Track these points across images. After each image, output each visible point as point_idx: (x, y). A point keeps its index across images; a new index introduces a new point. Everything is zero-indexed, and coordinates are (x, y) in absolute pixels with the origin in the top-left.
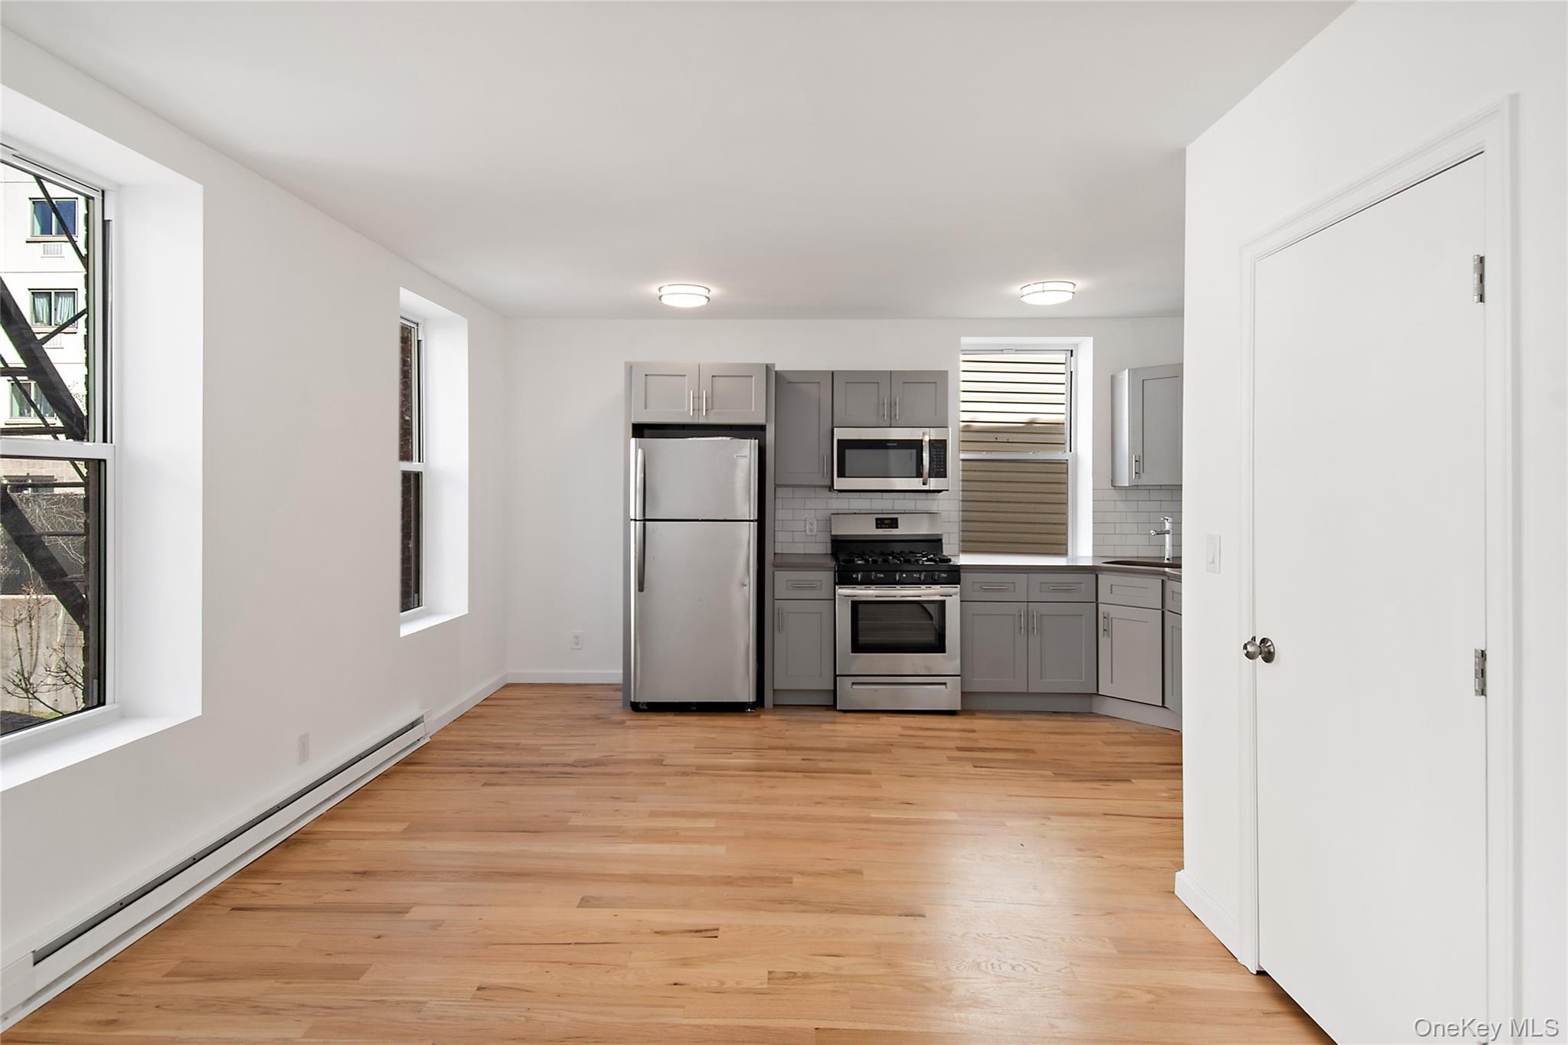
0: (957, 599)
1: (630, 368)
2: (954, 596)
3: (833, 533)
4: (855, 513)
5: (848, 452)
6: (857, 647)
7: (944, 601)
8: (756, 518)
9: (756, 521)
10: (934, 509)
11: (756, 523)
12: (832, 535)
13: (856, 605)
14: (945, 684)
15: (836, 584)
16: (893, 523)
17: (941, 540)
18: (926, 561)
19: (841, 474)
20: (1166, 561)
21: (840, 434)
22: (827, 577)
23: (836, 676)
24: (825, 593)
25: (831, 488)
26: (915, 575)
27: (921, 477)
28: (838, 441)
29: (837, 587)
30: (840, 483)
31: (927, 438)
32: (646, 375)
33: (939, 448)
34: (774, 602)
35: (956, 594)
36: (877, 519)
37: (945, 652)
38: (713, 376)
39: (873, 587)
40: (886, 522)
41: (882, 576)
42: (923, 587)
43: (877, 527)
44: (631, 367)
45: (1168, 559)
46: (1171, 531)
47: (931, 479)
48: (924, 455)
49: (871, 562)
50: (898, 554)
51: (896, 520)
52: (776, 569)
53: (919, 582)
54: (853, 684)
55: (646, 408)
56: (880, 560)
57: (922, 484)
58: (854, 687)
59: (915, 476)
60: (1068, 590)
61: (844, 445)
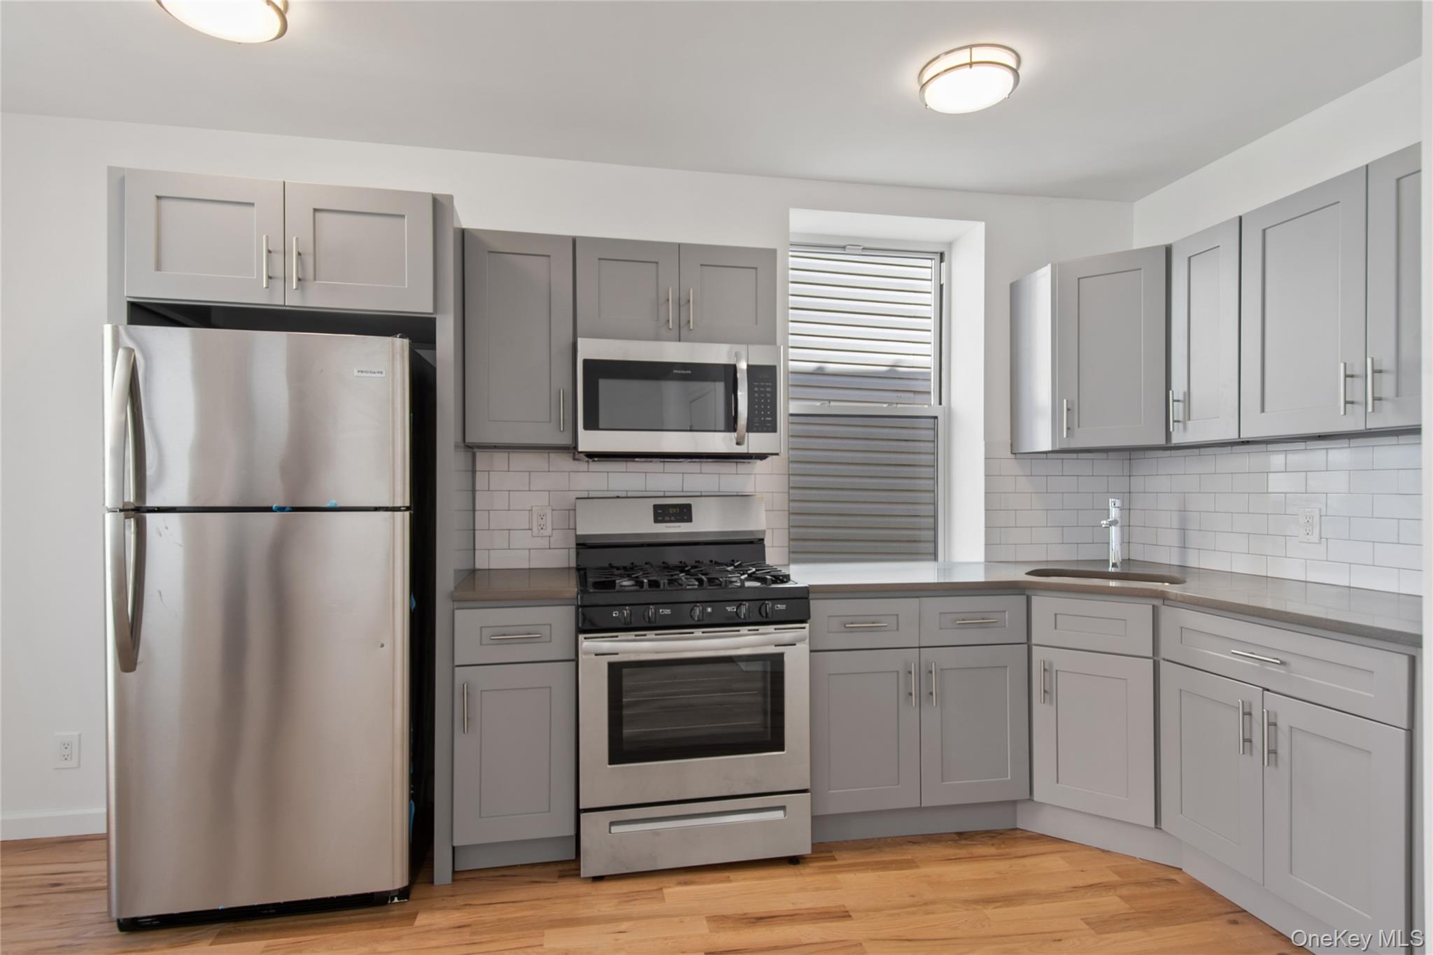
0: (804, 648)
1: (119, 183)
2: (798, 645)
3: (578, 533)
4: (618, 497)
5: (604, 384)
6: (620, 752)
7: (781, 655)
8: (408, 504)
9: (408, 509)
10: (748, 489)
11: (407, 514)
12: (577, 537)
13: (617, 671)
14: (783, 808)
15: (580, 630)
16: (683, 513)
17: (762, 540)
18: (747, 579)
19: (592, 423)
20: (1111, 569)
21: (590, 349)
22: (561, 618)
23: (579, 811)
24: (558, 647)
25: (571, 449)
26: (729, 609)
27: (735, 430)
28: (586, 362)
29: (581, 637)
30: (589, 441)
31: (743, 366)
32: (158, 198)
33: (763, 377)
34: (453, 671)
35: (802, 640)
36: (656, 507)
37: (783, 749)
38: (315, 210)
39: (651, 634)
40: (671, 511)
41: (668, 612)
42: (744, 630)
43: (656, 521)
44: (122, 181)
45: (1114, 565)
46: (1119, 520)
47: (751, 434)
48: (739, 393)
49: (646, 586)
50: (693, 567)
51: (688, 507)
52: (456, 605)
53: (734, 622)
54: (612, 824)
55: (158, 267)
56: (663, 581)
57: (735, 442)
58: (615, 829)
59: (723, 428)
60: (981, 626)
61: (597, 370)
